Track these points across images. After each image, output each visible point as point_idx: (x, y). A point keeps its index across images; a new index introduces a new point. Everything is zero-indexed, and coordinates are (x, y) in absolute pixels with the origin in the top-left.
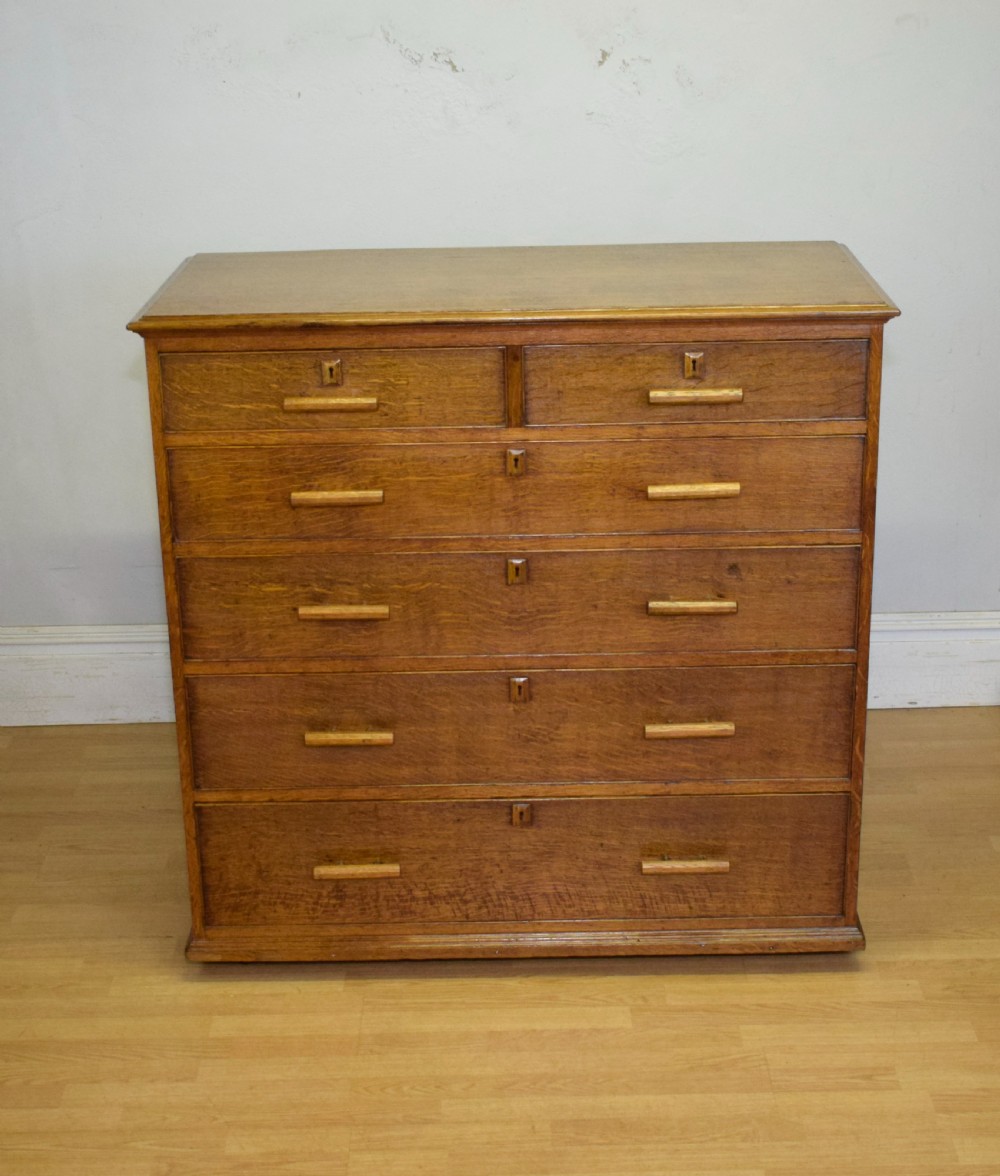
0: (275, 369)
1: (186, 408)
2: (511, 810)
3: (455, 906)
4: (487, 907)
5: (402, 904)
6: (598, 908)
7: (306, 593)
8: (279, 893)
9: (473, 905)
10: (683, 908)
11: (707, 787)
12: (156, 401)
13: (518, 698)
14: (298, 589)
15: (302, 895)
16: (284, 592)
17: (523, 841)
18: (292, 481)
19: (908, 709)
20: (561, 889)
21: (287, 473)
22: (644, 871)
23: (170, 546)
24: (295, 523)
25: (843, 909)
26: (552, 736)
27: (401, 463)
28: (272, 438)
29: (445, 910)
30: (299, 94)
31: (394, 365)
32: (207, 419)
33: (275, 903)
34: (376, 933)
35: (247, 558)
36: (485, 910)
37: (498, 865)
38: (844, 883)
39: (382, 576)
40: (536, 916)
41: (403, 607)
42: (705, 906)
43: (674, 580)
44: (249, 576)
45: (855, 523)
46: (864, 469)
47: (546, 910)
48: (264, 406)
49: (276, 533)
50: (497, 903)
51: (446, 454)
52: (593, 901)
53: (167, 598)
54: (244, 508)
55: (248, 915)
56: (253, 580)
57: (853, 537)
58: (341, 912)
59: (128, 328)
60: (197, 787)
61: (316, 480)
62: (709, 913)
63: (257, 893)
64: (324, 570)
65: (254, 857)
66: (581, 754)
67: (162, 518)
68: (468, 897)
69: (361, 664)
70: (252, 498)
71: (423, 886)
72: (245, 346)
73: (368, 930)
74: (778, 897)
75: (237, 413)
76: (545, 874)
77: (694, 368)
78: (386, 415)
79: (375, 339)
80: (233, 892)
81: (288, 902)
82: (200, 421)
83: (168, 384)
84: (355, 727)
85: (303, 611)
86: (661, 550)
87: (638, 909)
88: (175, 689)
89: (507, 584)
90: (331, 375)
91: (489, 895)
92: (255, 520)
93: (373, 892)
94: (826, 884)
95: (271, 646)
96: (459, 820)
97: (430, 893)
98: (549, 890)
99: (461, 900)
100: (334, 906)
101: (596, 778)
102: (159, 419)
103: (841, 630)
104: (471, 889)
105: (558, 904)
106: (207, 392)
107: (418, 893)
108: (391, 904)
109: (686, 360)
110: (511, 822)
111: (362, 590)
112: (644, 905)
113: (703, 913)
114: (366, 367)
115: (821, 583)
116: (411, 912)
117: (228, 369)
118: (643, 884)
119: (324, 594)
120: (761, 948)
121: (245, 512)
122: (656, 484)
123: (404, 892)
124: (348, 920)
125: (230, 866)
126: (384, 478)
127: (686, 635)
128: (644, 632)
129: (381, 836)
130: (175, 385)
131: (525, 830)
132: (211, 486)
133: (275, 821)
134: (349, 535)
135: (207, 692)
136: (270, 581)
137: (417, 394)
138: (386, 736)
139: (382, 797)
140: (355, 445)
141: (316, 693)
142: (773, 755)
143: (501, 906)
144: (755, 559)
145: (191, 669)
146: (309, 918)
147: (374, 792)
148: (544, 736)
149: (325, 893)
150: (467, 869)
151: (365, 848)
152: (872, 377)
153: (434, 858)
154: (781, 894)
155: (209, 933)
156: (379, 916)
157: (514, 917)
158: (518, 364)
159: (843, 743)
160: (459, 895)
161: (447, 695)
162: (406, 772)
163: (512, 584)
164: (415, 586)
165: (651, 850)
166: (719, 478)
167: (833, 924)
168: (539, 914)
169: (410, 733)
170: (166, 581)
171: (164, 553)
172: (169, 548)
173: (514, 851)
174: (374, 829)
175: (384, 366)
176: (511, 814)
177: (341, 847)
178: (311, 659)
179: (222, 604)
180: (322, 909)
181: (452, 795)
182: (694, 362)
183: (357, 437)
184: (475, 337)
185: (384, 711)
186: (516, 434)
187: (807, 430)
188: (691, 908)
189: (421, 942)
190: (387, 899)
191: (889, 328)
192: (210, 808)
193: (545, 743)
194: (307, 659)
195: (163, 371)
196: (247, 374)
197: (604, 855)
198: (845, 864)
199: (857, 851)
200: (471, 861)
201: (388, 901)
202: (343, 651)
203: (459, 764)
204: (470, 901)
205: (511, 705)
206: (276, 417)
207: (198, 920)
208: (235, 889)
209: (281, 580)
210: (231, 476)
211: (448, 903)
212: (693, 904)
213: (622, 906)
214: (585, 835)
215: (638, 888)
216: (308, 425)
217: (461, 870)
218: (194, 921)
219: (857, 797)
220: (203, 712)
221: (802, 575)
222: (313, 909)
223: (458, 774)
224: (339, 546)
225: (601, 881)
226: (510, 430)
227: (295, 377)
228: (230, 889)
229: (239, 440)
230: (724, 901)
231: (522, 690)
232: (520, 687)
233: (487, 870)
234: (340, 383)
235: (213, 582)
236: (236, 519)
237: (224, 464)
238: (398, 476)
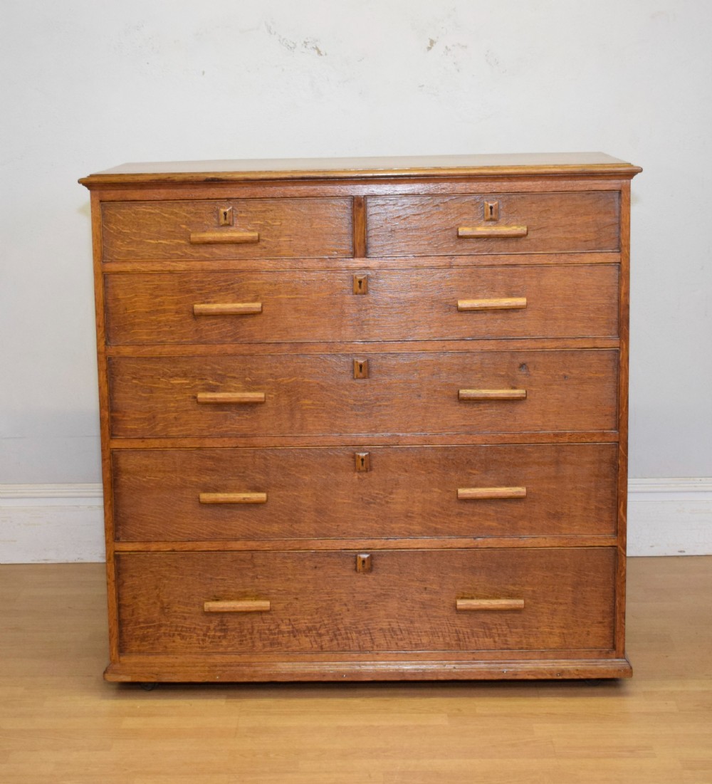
0: (185, 214)
1: (119, 243)
2: (356, 559)
3: (312, 639)
4: (337, 640)
5: (271, 637)
6: (423, 641)
7: (203, 385)
8: (177, 626)
9: (326, 638)
10: (488, 641)
11: (507, 542)
12: (97, 236)
13: (362, 468)
14: (197, 382)
15: (195, 628)
16: (187, 384)
17: (365, 584)
18: (195, 298)
19: (678, 557)
20: (395, 625)
21: (192, 292)
22: (458, 607)
23: (103, 348)
24: (196, 330)
25: (614, 642)
26: (387, 499)
27: (275, 285)
28: (181, 266)
29: (305, 641)
30: (204, 73)
31: (271, 211)
32: (133, 251)
33: (174, 635)
34: (251, 660)
35: (160, 358)
36: (335, 642)
37: (346, 605)
38: (614, 621)
39: (259, 372)
40: (375, 647)
41: (275, 396)
42: (506, 641)
43: (479, 376)
44: (161, 372)
45: (614, 331)
46: (619, 289)
47: (382, 642)
48: (176, 241)
49: (182, 338)
50: (344, 636)
51: (306, 276)
52: (419, 636)
53: (100, 388)
54: (159, 319)
55: (152, 644)
56: (164, 375)
57: (615, 343)
58: (224, 643)
59: (81, 182)
60: (117, 539)
61: (212, 297)
62: (509, 646)
63: (160, 626)
64: (217, 367)
65: (158, 596)
66: (409, 514)
67: (98, 326)
68: (322, 631)
69: (243, 440)
70: (164, 311)
71: (288, 621)
72: (162, 197)
73: (245, 658)
74: (563, 634)
75: (157, 246)
76: (382, 613)
77: (491, 213)
78: (265, 248)
79: (259, 191)
80: (142, 625)
81: (184, 634)
82: (129, 253)
83: (107, 225)
84: (239, 490)
85: (201, 396)
86: (468, 351)
87: (454, 642)
88: (103, 460)
89: (353, 378)
90: (225, 219)
91: (339, 630)
92: (166, 329)
93: (249, 626)
94: (600, 623)
95: (176, 427)
96: (316, 567)
97: (293, 628)
98: (385, 626)
99: (318, 633)
100: (219, 637)
101: (421, 534)
102: (99, 251)
103: (606, 415)
104: (325, 625)
105: (393, 638)
106: (134, 230)
107: (283, 627)
108: (263, 636)
109: (486, 206)
110: (356, 570)
111: (245, 383)
112: (459, 640)
113: (505, 646)
114: (251, 212)
115: (590, 378)
116: (278, 644)
117: (151, 213)
118: (458, 622)
119: (218, 386)
120: (551, 674)
121: (159, 322)
122: (464, 299)
123: (272, 627)
124: (230, 649)
125: (140, 604)
126: (263, 296)
127: (488, 419)
128: (456, 415)
129: (256, 580)
130: (111, 226)
131: (367, 575)
132: (136, 302)
133: (176, 567)
134: (236, 340)
135: (129, 462)
136: (177, 375)
137: (288, 232)
138: (262, 496)
139: (258, 548)
140: (241, 271)
141: (209, 464)
142: (557, 516)
143: (348, 639)
144: (540, 359)
145: (115, 444)
146: (199, 647)
147: (252, 544)
148: (380, 499)
149: (212, 626)
150: (322, 607)
151: (243, 590)
152: (623, 220)
153: (297, 599)
154: (565, 631)
155: (122, 659)
156: (254, 646)
157: (358, 649)
158: (362, 210)
159: (610, 506)
160: (316, 629)
161: (308, 466)
162: (276, 528)
163: (357, 378)
164: (286, 380)
165: (464, 593)
166: (510, 295)
167: (607, 655)
168: (377, 646)
169: (279, 497)
170: (99, 374)
171: (99, 353)
172: (103, 349)
173: (359, 593)
174: (251, 574)
175: (264, 212)
176: (356, 562)
177: (226, 588)
178: (205, 437)
179: (140, 393)
180: (210, 640)
181: (311, 547)
182: (491, 208)
183: (243, 265)
184: (330, 189)
185: (260, 478)
186: (359, 262)
187: (575, 260)
188: (495, 642)
189: (286, 668)
190: (260, 632)
191: (635, 182)
192: (127, 555)
193: (382, 505)
194: (202, 437)
195: (103, 215)
196: (164, 217)
197: (426, 596)
198: (615, 606)
199: (623, 595)
200: (325, 601)
201: (261, 633)
202: (231, 430)
203: (316, 522)
204: (323, 635)
205: (356, 474)
206: (184, 250)
207: (114, 649)
208: (143, 623)
209: (185, 375)
210: (151, 294)
211: (307, 636)
212: (497, 639)
213: (441, 639)
214: (413, 580)
215: (454, 625)
216: (207, 256)
217: (318, 609)
218: (111, 649)
219: (622, 550)
220: (124, 478)
221: (575, 372)
222: (203, 640)
223: (315, 529)
224: (230, 349)
225: (425, 618)
226: (357, 260)
227: (199, 220)
228: (139, 623)
229: (158, 267)
230: (521, 637)
231: (364, 462)
232: (362, 460)
233: (337, 608)
234: (231, 224)
235: (134, 376)
236: (153, 327)
237: (145, 285)
238: (273, 295)
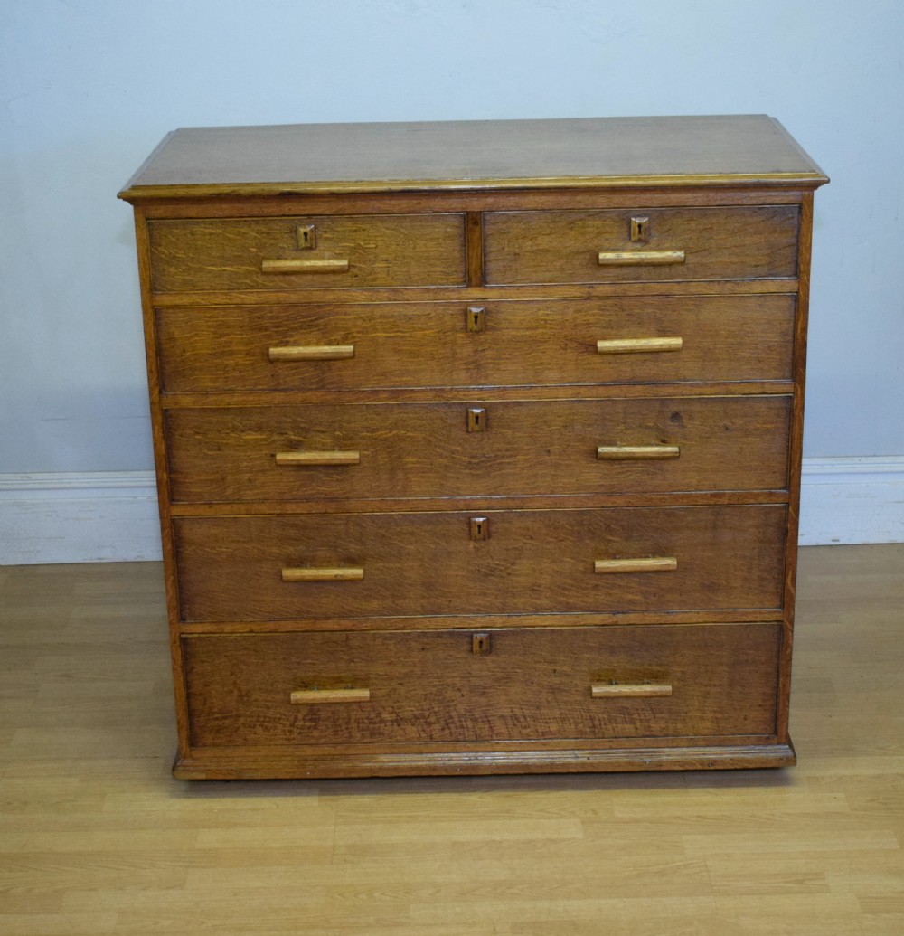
0: (255, 234)
1: (172, 270)
2: (472, 639)
3: (420, 728)
4: (449, 728)
5: (372, 726)
6: (552, 729)
7: (283, 440)
8: (259, 716)
9: (437, 727)
10: (629, 728)
11: (651, 618)
12: (144, 263)
13: (478, 537)
14: (276, 437)
15: (280, 719)
16: (262, 440)
17: (482, 668)
18: (269, 337)
20: (517, 712)
21: (266, 330)
22: (594, 695)
23: (157, 397)
24: (272, 375)
25: (776, 729)
26: (509, 571)
27: (370, 320)
28: (252, 298)
29: (412, 731)
31: (364, 230)
32: (191, 280)
33: (255, 726)
34: (347, 752)
35: (228, 409)
36: (447, 731)
37: (459, 690)
38: (777, 704)
39: (353, 425)
40: (495, 737)
41: (372, 452)
42: (650, 727)
43: (622, 427)
44: (230, 425)
45: (788, 374)
46: (795, 324)
47: (503, 730)
48: (245, 268)
49: (255, 386)
50: (458, 725)
51: (411, 311)
52: (546, 723)
53: (155, 445)
54: (226, 362)
55: (230, 736)
56: (234, 429)
57: (786, 387)
58: (316, 733)
59: (119, 197)
60: (183, 619)
61: (292, 336)
62: (653, 733)
63: (238, 716)
64: (299, 419)
65: (235, 683)
66: (536, 588)
67: (150, 372)
68: (432, 719)
69: (333, 505)
70: (232, 353)
71: (391, 709)
72: (227, 213)
73: (341, 750)
74: (717, 718)
75: (220, 274)
76: (503, 698)
77: (640, 232)
78: (356, 276)
79: (345, 206)
80: (217, 716)
81: (267, 724)
82: (185, 283)
83: (156, 249)
84: (328, 563)
85: (280, 457)
86: (609, 400)
87: (588, 730)
88: (163, 529)
89: (468, 432)
90: (306, 240)
91: (451, 717)
92: (236, 374)
93: (345, 715)
94: (760, 706)
95: (251, 490)
96: (423, 649)
97: (397, 716)
98: (507, 712)
99: (426, 722)
100: (309, 728)
101: (550, 609)
102: (147, 279)
103: (774, 473)
104: (435, 712)
105: (515, 725)
106: (191, 255)
107: (386, 716)
108: (361, 725)
109: (633, 225)
110: (471, 651)
111: (336, 438)
112: (594, 726)
113: (648, 733)
114: (338, 231)
115: (757, 429)
116: (380, 734)
117: (211, 234)
118: (593, 707)
119: (299, 441)
120: (701, 765)
121: (226, 366)
122: (604, 339)
123: (373, 715)
124: (323, 740)
125: (213, 692)
126: (355, 334)
127: (631, 478)
128: (593, 476)
129: (352, 664)
130: (161, 249)
131: (485, 657)
132: (196, 342)
133: (255, 650)
134: (323, 387)
135: (192, 532)
136: (250, 429)
137: (385, 257)
138: (357, 572)
139: (354, 628)
140: (329, 304)
141: (292, 532)
142: (711, 587)
143: (462, 727)
144: (696, 407)
145: (176, 511)
146: (286, 739)
147: (346, 624)
148: (501, 570)
149: (300, 716)
150: (431, 694)
151: (336, 675)
152: (803, 240)
153: (401, 684)
154: (720, 716)
155: (194, 753)
156: (351, 737)
157: (474, 738)
158: (477, 229)
159: (776, 576)
160: (424, 718)
161: (412, 534)
162: (375, 604)
163: (473, 431)
164: (383, 434)
165: (600, 676)
166: (663, 333)
167: (767, 742)
168: (497, 734)
169: (378, 569)
170: (153, 429)
171: (152, 403)
172: (157, 400)
173: (473, 677)
174: (346, 658)
175: (356, 231)
176: (471, 643)
177: (316, 674)
178: (287, 501)
179: (205, 451)
180: (299, 731)
181: (417, 626)
182: (640, 226)
183: (330, 297)
184: (438, 204)
185: (354, 548)
186: (475, 293)
187: (743, 289)
188: (636, 728)
189: (388, 761)
190: (357, 721)
191: (818, 194)
192: (195, 638)
193: (502, 577)
194: (283, 501)
195: (151, 236)
196: (229, 239)
197: (557, 680)
198: (778, 687)
199: (788, 676)
200: (435, 686)
201: (358, 723)
202: (318, 493)
203: (423, 597)
204: (433, 723)
205: (471, 542)
206: (255, 278)
207: (184, 741)
208: (219, 713)
209: (259, 429)
210: (214, 333)
211: (413, 725)
212: (638, 725)
213: (573, 726)
214: (539, 662)
215: (589, 711)
216: (283, 285)
217: (425, 695)
218: (181, 741)
219: (789, 626)
220: (188, 551)
221: (739, 422)
222: (290, 731)
223: (422, 606)
224: (314, 397)
225: (555, 704)
226: (470, 290)
227: (272, 241)
228: (213, 713)
229: (221, 299)
230: (666, 722)
231: (482, 529)
232: (479, 526)
233: (449, 694)
234: (314, 246)
235: (197, 430)
236: (218, 372)
237: (207, 322)
238: (367, 332)
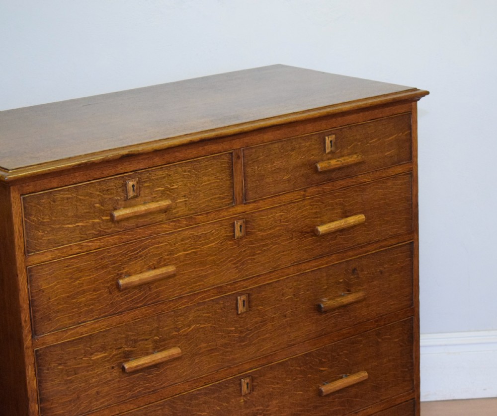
0: (98, 193)
7: (120, 353)
13: (247, 392)
14: (115, 352)
16: (106, 357)
18: (109, 273)
21: (106, 268)
23: (31, 342)
24: (112, 303)
27: (175, 244)
28: (96, 244)
31: (170, 175)
32: (54, 239)
35: (81, 338)
39: (165, 329)
44: (83, 351)
48: (92, 221)
49: (100, 315)
54: (79, 300)
56: (86, 354)
61: (124, 269)
64: (130, 333)
69: (154, 396)
70: (84, 292)
75: (73, 230)
77: (331, 147)
79: (157, 159)
82: (49, 242)
83: (29, 218)
85: (128, 366)
86: (318, 269)
89: (238, 314)
90: (133, 191)
92: (86, 308)
95: (98, 400)
102: (22, 246)
106: (53, 218)
109: (327, 141)
111: (155, 342)
114: (153, 180)
115: (396, 269)
117: (68, 199)
119: (131, 351)
121: (80, 303)
122: (321, 225)
130: (32, 218)
132: (57, 289)
136: (97, 351)
137: (184, 193)
142: (378, 387)
144: (365, 262)
158: (239, 162)
161: (205, 403)
163: (241, 313)
164: (185, 330)
175: (164, 178)
178: (123, 402)
182: (331, 142)
183: (148, 232)
186: (239, 209)
187: (385, 174)
194: (120, 403)
195: (25, 208)
196: (80, 200)
202: (144, 390)
205: (242, 398)
206: (99, 228)
209: (103, 349)
210: (71, 278)
216: (118, 229)
219: (418, 400)
221: (387, 266)
226: (236, 208)
227: (110, 196)
229: (75, 250)
231: (249, 385)
232: (247, 384)
234: (138, 195)
235: (59, 362)
236: (74, 310)
237: (65, 270)
238: (173, 254)
